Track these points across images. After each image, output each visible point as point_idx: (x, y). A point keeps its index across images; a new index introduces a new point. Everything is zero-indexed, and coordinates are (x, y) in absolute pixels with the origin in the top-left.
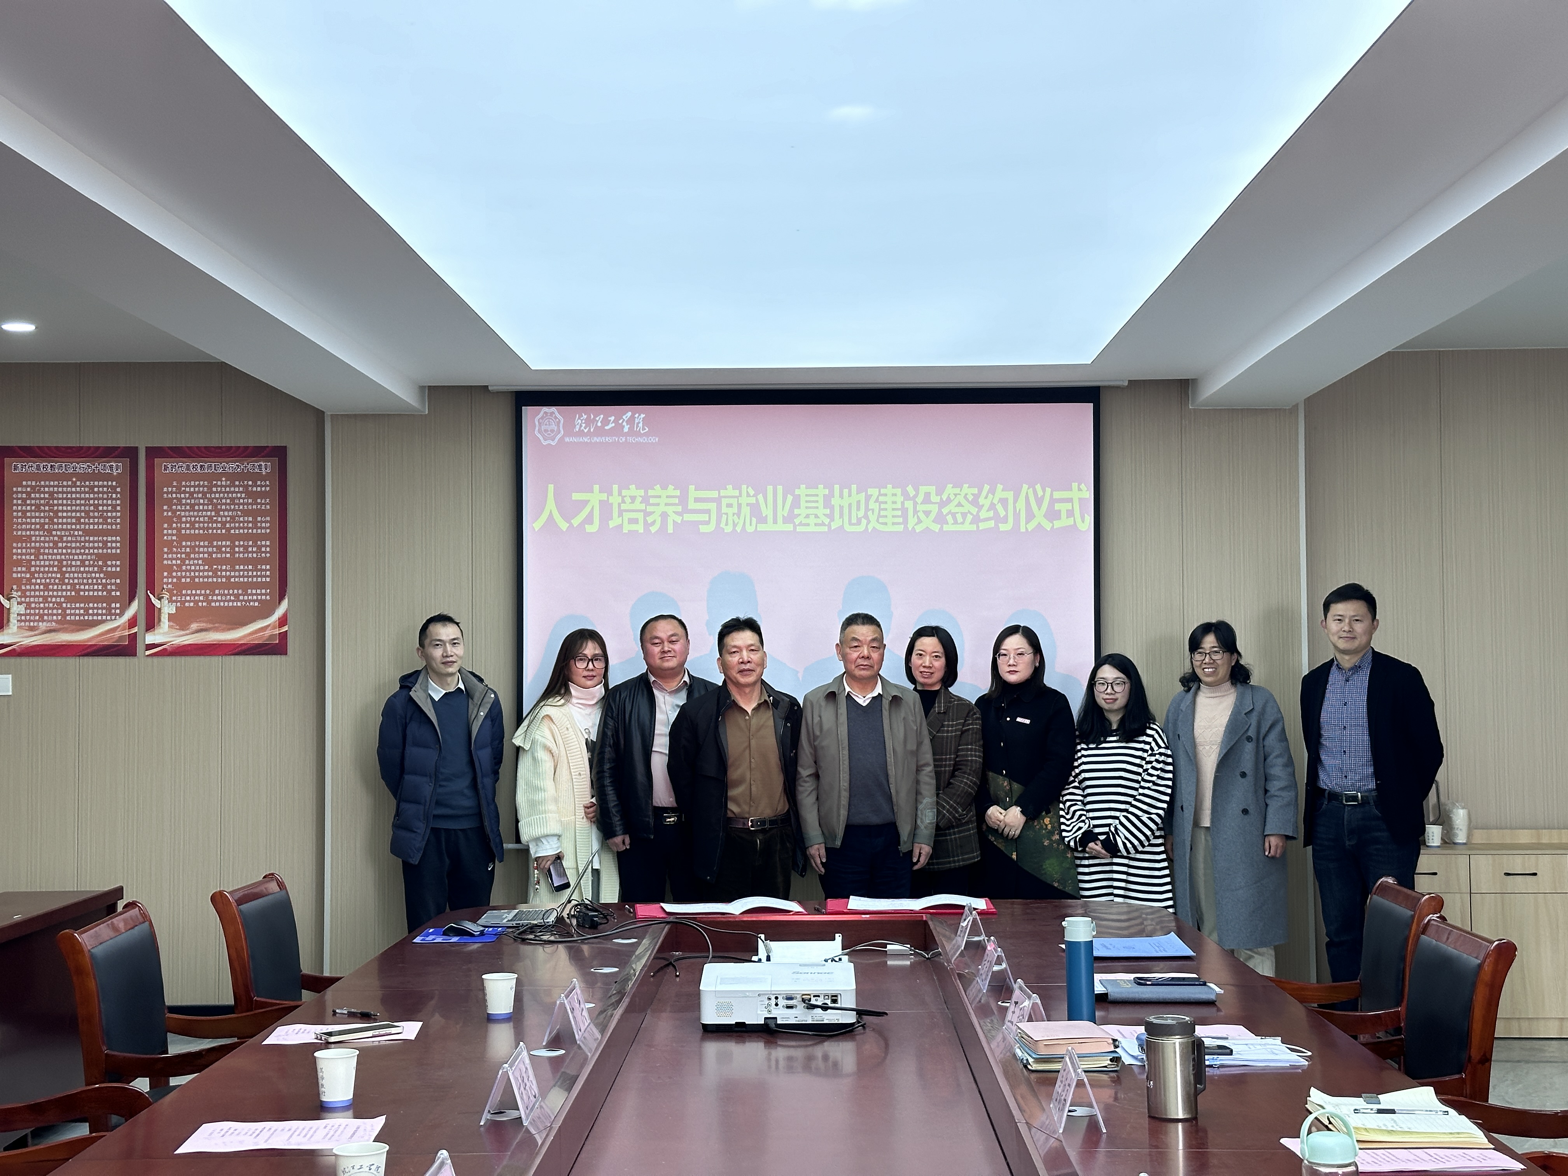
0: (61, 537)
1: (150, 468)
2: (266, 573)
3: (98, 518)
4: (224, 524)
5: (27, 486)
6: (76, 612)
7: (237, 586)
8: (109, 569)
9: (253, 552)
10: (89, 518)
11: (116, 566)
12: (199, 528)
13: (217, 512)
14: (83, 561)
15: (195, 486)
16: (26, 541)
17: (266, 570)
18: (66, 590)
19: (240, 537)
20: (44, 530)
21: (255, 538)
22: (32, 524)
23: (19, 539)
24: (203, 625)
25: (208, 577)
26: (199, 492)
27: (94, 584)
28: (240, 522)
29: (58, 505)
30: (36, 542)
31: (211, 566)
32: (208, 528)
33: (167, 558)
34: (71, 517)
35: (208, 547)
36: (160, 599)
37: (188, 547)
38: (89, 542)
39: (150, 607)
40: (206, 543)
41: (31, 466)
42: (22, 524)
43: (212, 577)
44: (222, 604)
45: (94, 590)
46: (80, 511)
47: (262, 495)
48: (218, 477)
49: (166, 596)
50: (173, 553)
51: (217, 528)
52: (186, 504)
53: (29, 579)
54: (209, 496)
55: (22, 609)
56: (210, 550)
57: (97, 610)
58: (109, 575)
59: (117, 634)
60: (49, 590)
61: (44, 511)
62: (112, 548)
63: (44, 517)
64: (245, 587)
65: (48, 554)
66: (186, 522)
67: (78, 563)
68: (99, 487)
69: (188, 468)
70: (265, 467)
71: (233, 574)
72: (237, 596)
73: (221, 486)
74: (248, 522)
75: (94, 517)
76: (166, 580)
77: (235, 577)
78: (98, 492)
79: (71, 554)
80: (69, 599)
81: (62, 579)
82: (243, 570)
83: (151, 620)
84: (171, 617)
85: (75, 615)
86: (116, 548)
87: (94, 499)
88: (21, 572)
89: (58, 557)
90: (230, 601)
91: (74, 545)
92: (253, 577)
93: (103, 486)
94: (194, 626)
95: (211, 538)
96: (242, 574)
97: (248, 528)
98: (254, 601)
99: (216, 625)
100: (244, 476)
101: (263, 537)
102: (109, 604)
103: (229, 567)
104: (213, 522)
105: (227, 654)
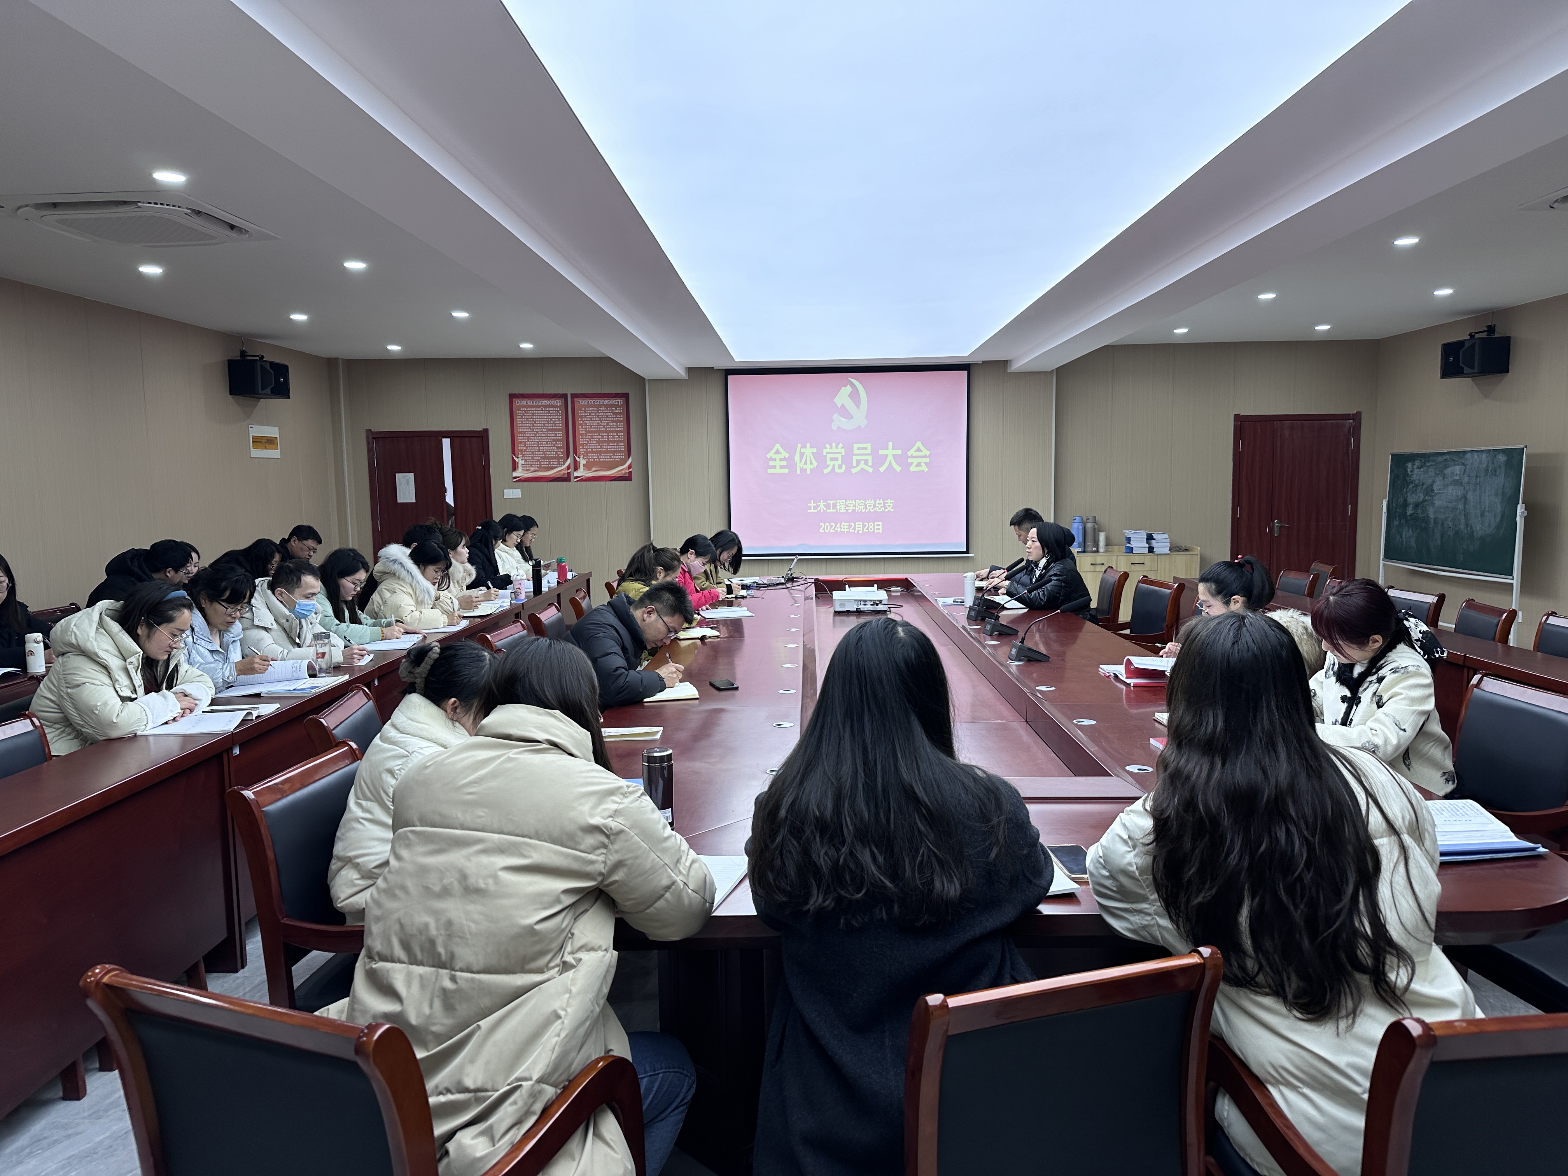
0: (538, 432)
1: (573, 402)
2: (622, 447)
3: (554, 424)
4: (604, 426)
5: (523, 412)
6: (545, 463)
7: (611, 452)
8: (558, 445)
9: (616, 438)
10: (549, 424)
11: (561, 444)
12: (594, 427)
13: (601, 421)
14: (547, 442)
15: (591, 410)
16: (524, 434)
17: (622, 444)
18: (541, 454)
19: (611, 432)
20: (530, 429)
21: (617, 432)
22: (525, 427)
23: (520, 433)
24: (598, 469)
25: (598, 448)
26: (593, 413)
27: (552, 452)
28: (611, 425)
30: (527, 435)
31: (600, 444)
32: (597, 428)
33: (581, 441)
34: (542, 424)
36: (579, 457)
37: (591, 435)
38: (550, 434)
39: (575, 461)
40: (597, 434)
41: (524, 402)
42: (522, 427)
43: (600, 449)
44: (604, 460)
45: (552, 454)
46: (545, 421)
47: (620, 414)
48: (601, 406)
49: (582, 456)
50: (583, 438)
51: (601, 428)
52: (588, 418)
53: (526, 450)
54: (597, 414)
55: (523, 462)
56: (599, 436)
57: (552, 463)
58: (558, 448)
59: (563, 472)
60: (534, 455)
61: (530, 421)
62: (558, 436)
63: (530, 423)
64: (614, 452)
65: (533, 440)
66: (588, 425)
67: (545, 443)
68: (552, 410)
69: (588, 402)
70: (620, 401)
71: (608, 447)
72: (611, 456)
73: (603, 410)
74: (614, 425)
75: (551, 424)
76: (581, 450)
78: (552, 413)
79: (542, 439)
80: (542, 458)
81: (539, 450)
83: (576, 466)
84: (584, 465)
86: (560, 436)
87: (550, 416)
88: (522, 447)
89: (537, 441)
90: (608, 459)
91: (543, 436)
92: (616, 449)
93: (554, 410)
94: (594, 469)
95: (599, 432)
96: (612, 447)
97: (614, 428)
98: (618, 458)
99: (602, 469)
100: (612, 406)
101: (620, 431)
102: (559, 460)
103: (607, 444)
104: (600, 425)
105: (606, 481)
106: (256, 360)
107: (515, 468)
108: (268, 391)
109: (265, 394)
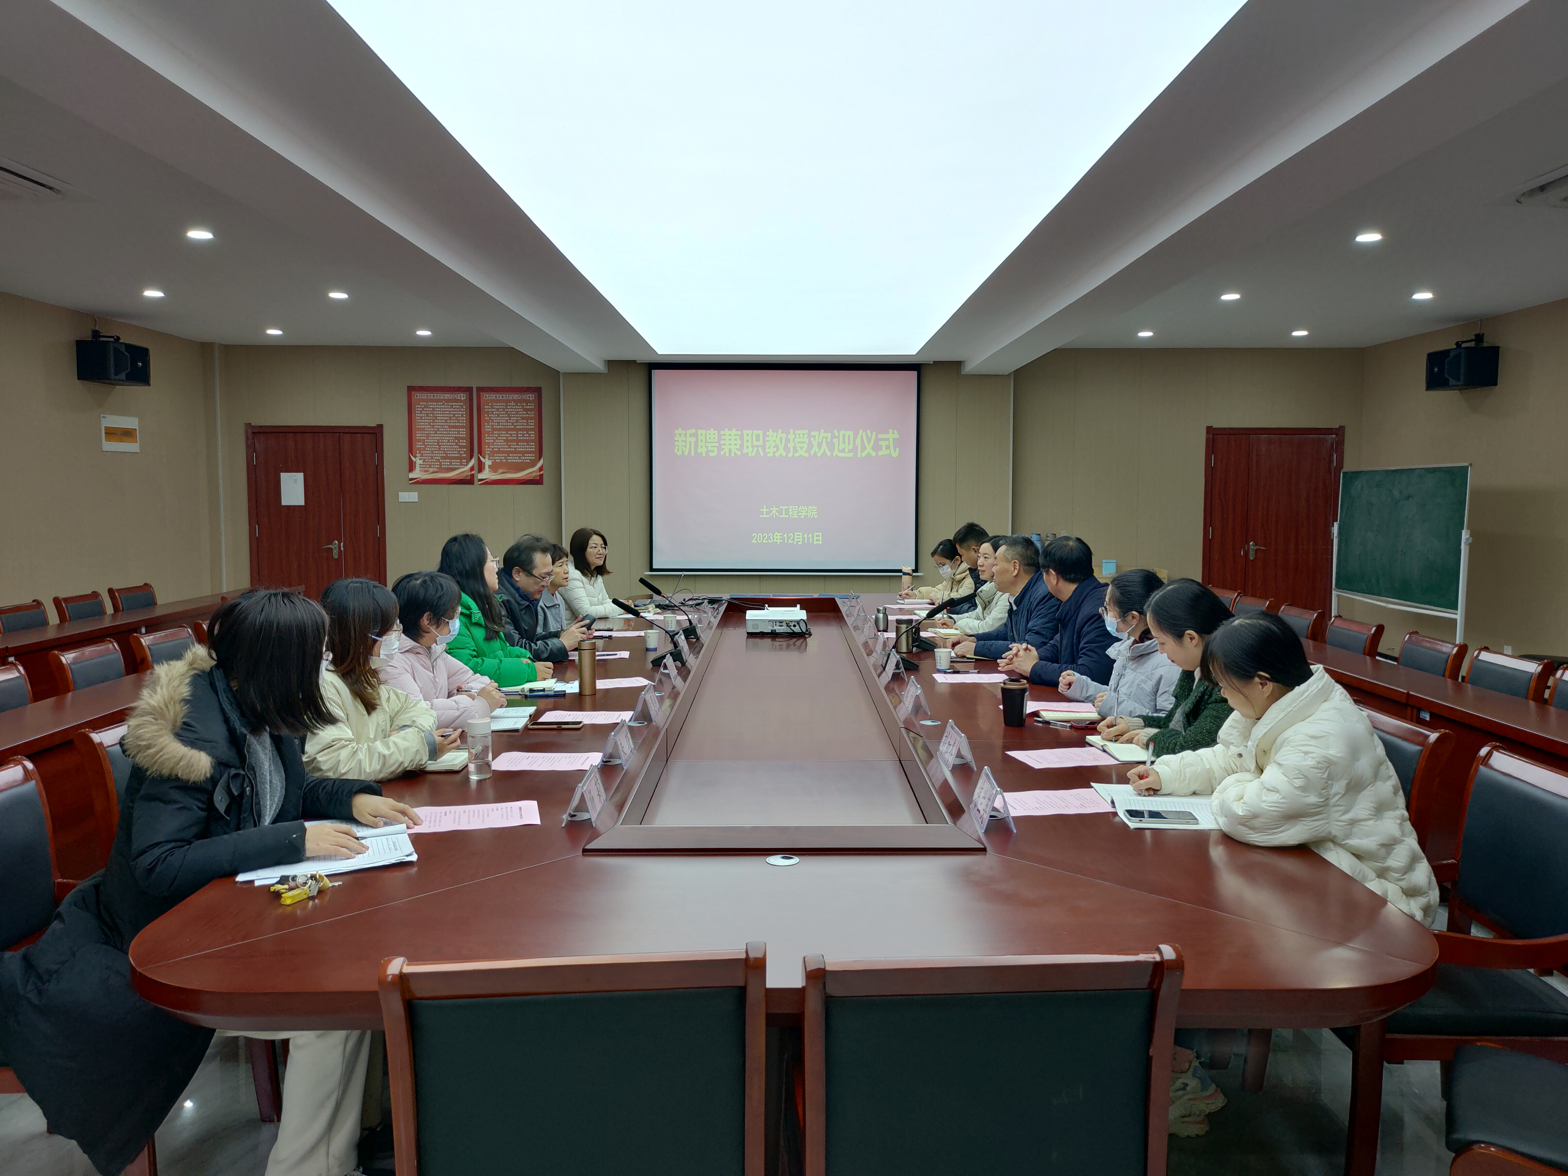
0: (438, 429)
1: (479, 397)
2: (533, 447)
3: (455, 420)
4: (512, 423)
5: (422, 405)
7: (520, 452)
8: (461, 444)
9: (526, 437)
10: (451, 419)
11: (464, 442)
12: (502, 425)
13: (510, 417)
14: (449, 440)
15: (499, 406)
16: (422, 431)
17: (533, 445)
18: (441, 454)
19: (521, 430)
20: (430, 425)
21: (528, 430)
22: (425, 422)
23: (419, 429)
24: (505, 470)
25: (507, 448)
26: (501, 408)
27: (453, 451)
28: (520, 422)
29: (437, 414)
30: (427, 431)
31: (507, 443)
32: (506, 425)
33: (487, 439)
34: (443, 419)
36: (484, 458)
37: (496, 433)
38: (451, 431)
39: (480, 462)
40: (505, 432)
41: (424, 396)
42: (420, 422)
44: (513, 460)
45: (454, 454)
46: (447, 417)
47: (530, 410)
48: (510, 401)
49: (487, 457)
50: (488, 436)
51: (510, 425)
52: (495, 414)
53: (424, 448)
54: (505, 410)
55: (421, 462)
56: (507, 435)
57: (456, 463)
58: (461, 447)
59: (465, 474)
60: (433, 454)
61: (430, 417)
62: (462, 434)
63: (430, 419)
64: (523, 453)
65: (433, 437)
66: (496, 422)
67: (447, 441)
68: (455, 405)
69: (496, 397)
70: (531, 397)
71: (518, 447)
72: (520, 457)
73: (512, 406)
74: (524, 423)
75: (453, 420)
76: (487, 450)
78: (455, 408)
79: (443, 437)
80: (443, 458)
81: (439, 449)
82: (523, 444)
83: (481, 467)
84: (490, 467)
85: (446, 465)
86: (464, 434)
87: (453, 411)
88: (421, 445)
89: (437, 438)
90: (516, 459)
91: (444, 432)
92: (526, 448)
93: (457, 405)
94: (500, 471)
95: (507, 430)
96: (521, 447)
97: (524, 425)
98: (527, 459)
99: (512, 470)
100: (521, 401)
101: (531, 430)
102: (461, 460)
103: (515, 444)
104: (508, 422)
105: (515, 484)
106: (112, 342)
107: (411, 468)
108: (123, 376)
109: (119, 380)
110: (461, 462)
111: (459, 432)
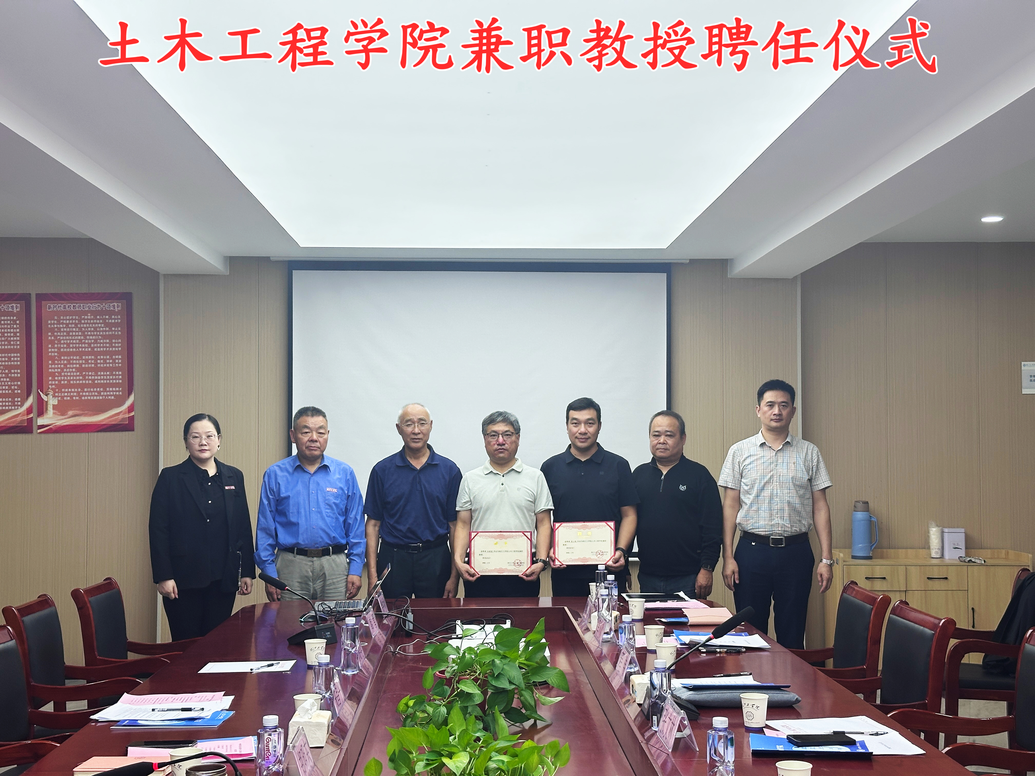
1: (39, 308)
2: (119, 377)
3: (4, 341)
4: (89, 344)
7: (99, 385)
8: (13, 375)
9: (109, 363)
11: (17, 373)
12: (73, 348)
13: (85, 336)
15: (69, 320)
17: (119, 375)
19: (101, 353)
21: (112, 354)
24: (77, 412)
25: (79, 380)
26: (72, 324)
27: (2, 386)
28: (101, 343)
31: (81, 373)
32: (79, 348)
33: (51, 368)
35: (79, 360)
36: (47, 395)
37: (65, 360)
40: (78, 358)
43: (82, 380)
44: (89, 398)
45: (2, 390)
47: (116, 325)
48: (85, 313)
49: (51, 393)
50: (55, 364)
51: (85, 348)
52: (64, 332)
54: (79, 326)
56: (81, 362)
57: (5, 403)
58: (13, 379)
59: (19, 419)
62: (14, 361)
64: (104, 386)
66: (64, 343)
68: (4, 320)
69: (65, 307)
70: (116, 306)
71: (96, 377)
72: (99, 392)
73: (88, 319)
74: (106, 343)
75: (2, 341)
77: (98, 380)
78: (4, 324)
82: (104, 375)
84: (54, 407)
86: (17, 361)
87: (2, 328)
90: (95, 396)
92: (110, 380)
93: (8, 320)
94: (70, 413)
95: (81, 354)
96: (101, 378)
97: (106, 347)
98: (111, 396)
99: (86, 412)
100: (102, 312)
101: (116, 353)
102: (13, 399)
103: (93, 374)
104: (82, 344)
105: (92, 432)
110: (13, 402)
111: (10, 358)
